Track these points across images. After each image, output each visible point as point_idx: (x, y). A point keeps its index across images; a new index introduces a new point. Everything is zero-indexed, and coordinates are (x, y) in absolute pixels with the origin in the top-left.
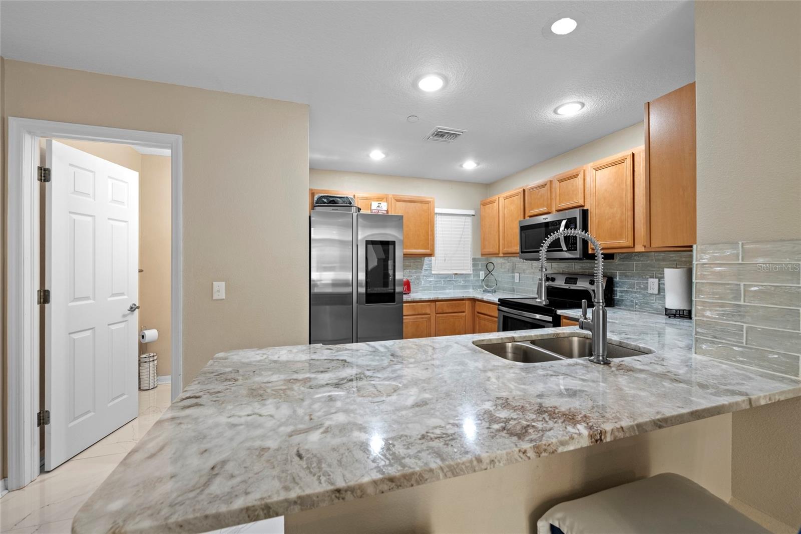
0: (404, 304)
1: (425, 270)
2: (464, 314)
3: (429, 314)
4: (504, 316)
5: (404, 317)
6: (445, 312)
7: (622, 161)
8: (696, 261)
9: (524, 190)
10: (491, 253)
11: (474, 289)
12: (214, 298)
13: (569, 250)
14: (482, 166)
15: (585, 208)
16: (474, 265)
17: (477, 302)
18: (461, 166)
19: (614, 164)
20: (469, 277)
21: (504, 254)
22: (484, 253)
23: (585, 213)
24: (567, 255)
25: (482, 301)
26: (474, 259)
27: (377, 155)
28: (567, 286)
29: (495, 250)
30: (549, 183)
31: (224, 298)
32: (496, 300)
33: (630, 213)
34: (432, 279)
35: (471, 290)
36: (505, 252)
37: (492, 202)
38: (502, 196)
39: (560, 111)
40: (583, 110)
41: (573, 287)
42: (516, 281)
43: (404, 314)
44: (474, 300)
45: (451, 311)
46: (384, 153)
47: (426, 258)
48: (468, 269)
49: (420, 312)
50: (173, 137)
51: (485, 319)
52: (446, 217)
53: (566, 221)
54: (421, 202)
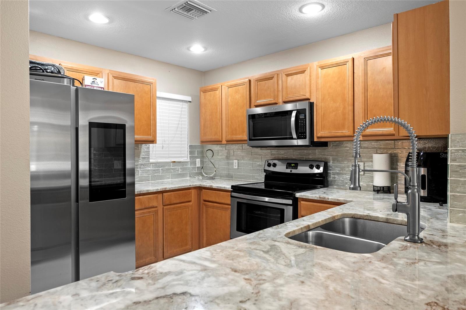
0: (136, 198)
1: (143, 158)
2: (190, 203)
3: (156, 207)
4: (238, 203)
5: (136, 212)
6: (172, 202)
7: (344, 63)
8: (451, 147)
9: (250, 81)
10: (213, 140)
11: (190, 177)
13: (299, 138)
14: (210, 51)
15: (311, 101)
16: (191, 153)
17: (203, 190)
18: (188, 49)
19: (338, 65)
20: (186, 165)
21: (227, 141)
22: (204, 140)
23: (311, 105)
24: (296, 142)
25: (211, 189)
26: (191, 146)
27: (98, 19)
28: (288, 171)
29: (218, 137)
30: (276, 75)
32: (228, 187)
33: (351, 108)
34: (149, 168)
35: (188, 178)
36: (229, 139)
37: (215, 90)
38: (226, 84)
39: (304, 10)
40: (323, 11)
41: (294, 171)
42: (234, 167)
43: (136, 208)
44: (200, 189)
45: (178, 201)
47: (143, 145)
48: (185, 157)
49: (147, 206)
51: (213, 207)
52: (163, 101)
53: (296, 111)
54: (143, 82)
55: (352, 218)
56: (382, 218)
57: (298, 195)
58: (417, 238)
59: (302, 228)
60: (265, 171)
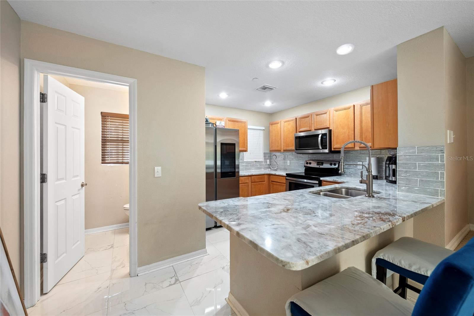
0: (240, 178)
1: (241, 159)
2: (265, 182)
3: (248, 183)
4: (289, 182)
5: (240, 185)
6: (256, 181)
7: (349, 108)
8: (398, 154)
9: (296, 118)
10: (276, 150)
11: (264, 169)
12: (155, 176)
13: (323, 149)
14: (274, 104)
15: (330, 129)
16: (264, 156)
17: (271, 176)
18: (264, 104)
19: (345, 109)
20: (262, 163)
21: (284, 150)
22: (272, 150)
23: (330, 131)
24: (322, 151)
25: (275, 175)
26: (264, 153)
27: (223, 96)
28: (318, 167)
29: (279, 148)
30: (311, 115)
31: (161, 176)
32: (284, 174)
33: (353, 132)
34: (244, 164)
36: (285, 149)
37: (277, 123)
38: (283, 120)
39: (324, 83)
41: (321, 167)
42: (288, 165)
43: (240, 183)
44: (269, 175)
45: (258, 181)
46: (228, 95)
47: (241, 153)
48: (261, 159)
49: (244, 182)
50: (132, 80)
51: (277, 185)
52: (251, 130)
53: (321, 135)
54: (241, 122)
55: (347, 189)
56: (362, 189)
57: (321, 179)
58: (371, 195)
59: (317, 190)
60: (305, 166)
